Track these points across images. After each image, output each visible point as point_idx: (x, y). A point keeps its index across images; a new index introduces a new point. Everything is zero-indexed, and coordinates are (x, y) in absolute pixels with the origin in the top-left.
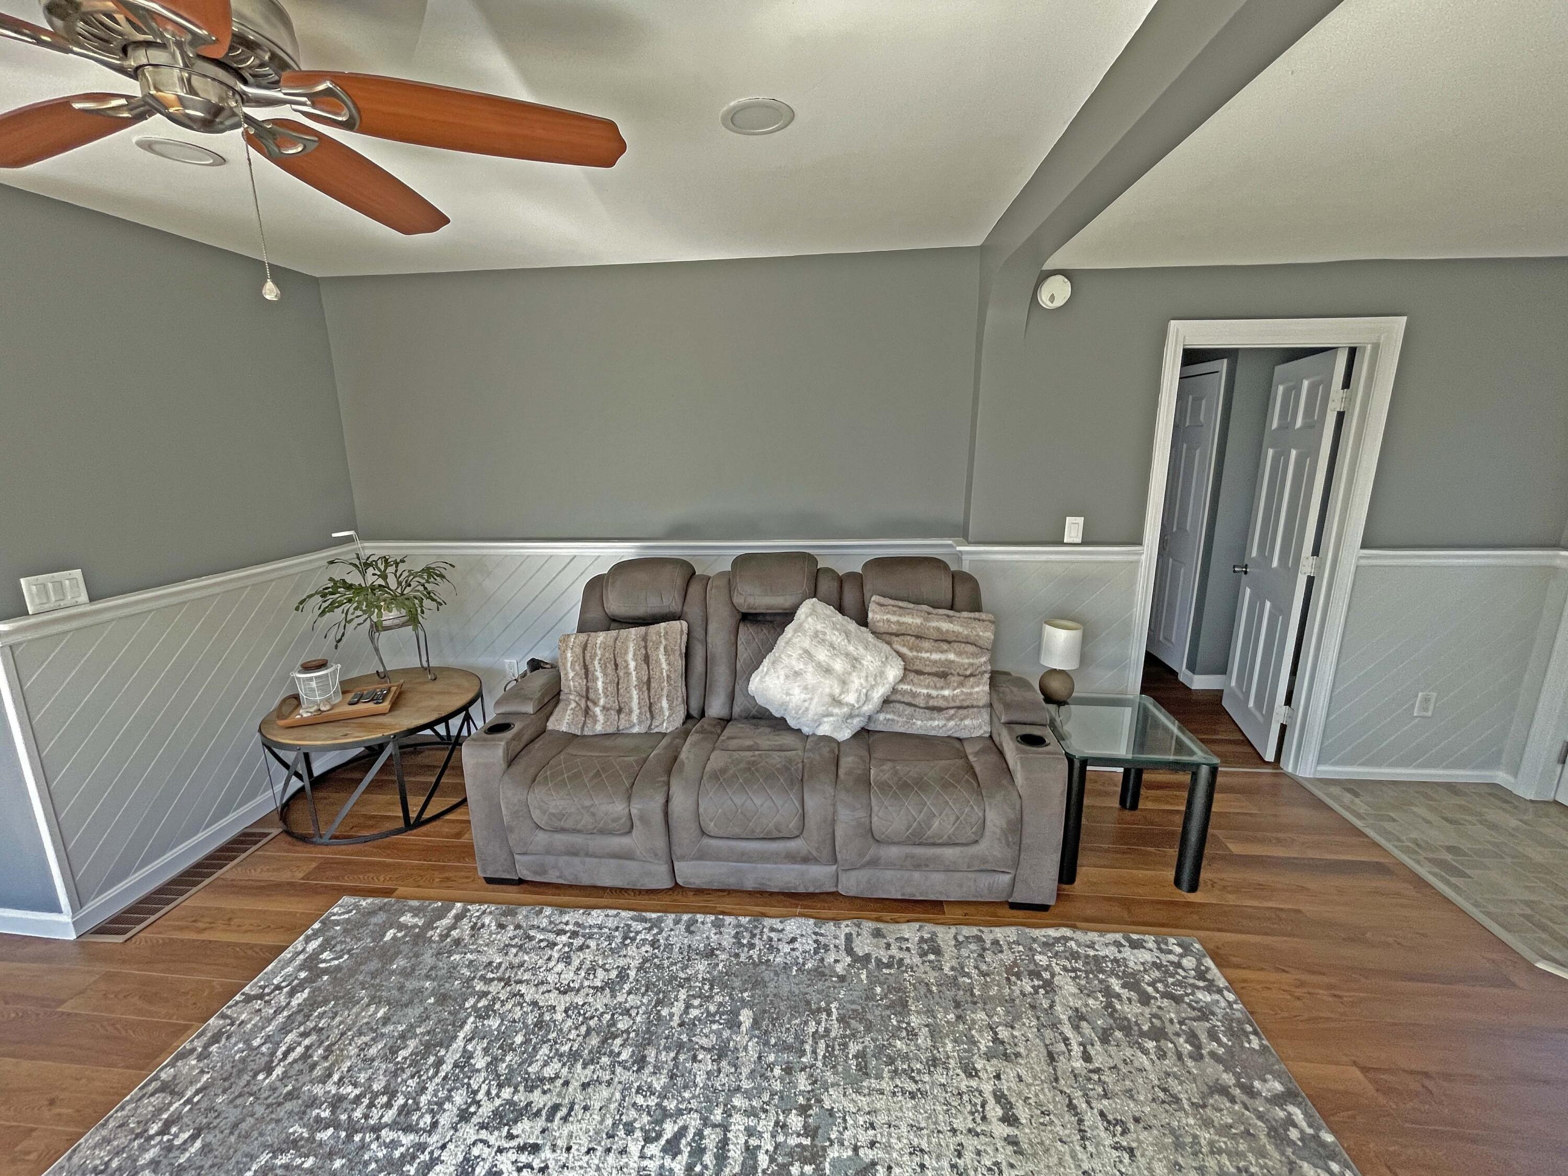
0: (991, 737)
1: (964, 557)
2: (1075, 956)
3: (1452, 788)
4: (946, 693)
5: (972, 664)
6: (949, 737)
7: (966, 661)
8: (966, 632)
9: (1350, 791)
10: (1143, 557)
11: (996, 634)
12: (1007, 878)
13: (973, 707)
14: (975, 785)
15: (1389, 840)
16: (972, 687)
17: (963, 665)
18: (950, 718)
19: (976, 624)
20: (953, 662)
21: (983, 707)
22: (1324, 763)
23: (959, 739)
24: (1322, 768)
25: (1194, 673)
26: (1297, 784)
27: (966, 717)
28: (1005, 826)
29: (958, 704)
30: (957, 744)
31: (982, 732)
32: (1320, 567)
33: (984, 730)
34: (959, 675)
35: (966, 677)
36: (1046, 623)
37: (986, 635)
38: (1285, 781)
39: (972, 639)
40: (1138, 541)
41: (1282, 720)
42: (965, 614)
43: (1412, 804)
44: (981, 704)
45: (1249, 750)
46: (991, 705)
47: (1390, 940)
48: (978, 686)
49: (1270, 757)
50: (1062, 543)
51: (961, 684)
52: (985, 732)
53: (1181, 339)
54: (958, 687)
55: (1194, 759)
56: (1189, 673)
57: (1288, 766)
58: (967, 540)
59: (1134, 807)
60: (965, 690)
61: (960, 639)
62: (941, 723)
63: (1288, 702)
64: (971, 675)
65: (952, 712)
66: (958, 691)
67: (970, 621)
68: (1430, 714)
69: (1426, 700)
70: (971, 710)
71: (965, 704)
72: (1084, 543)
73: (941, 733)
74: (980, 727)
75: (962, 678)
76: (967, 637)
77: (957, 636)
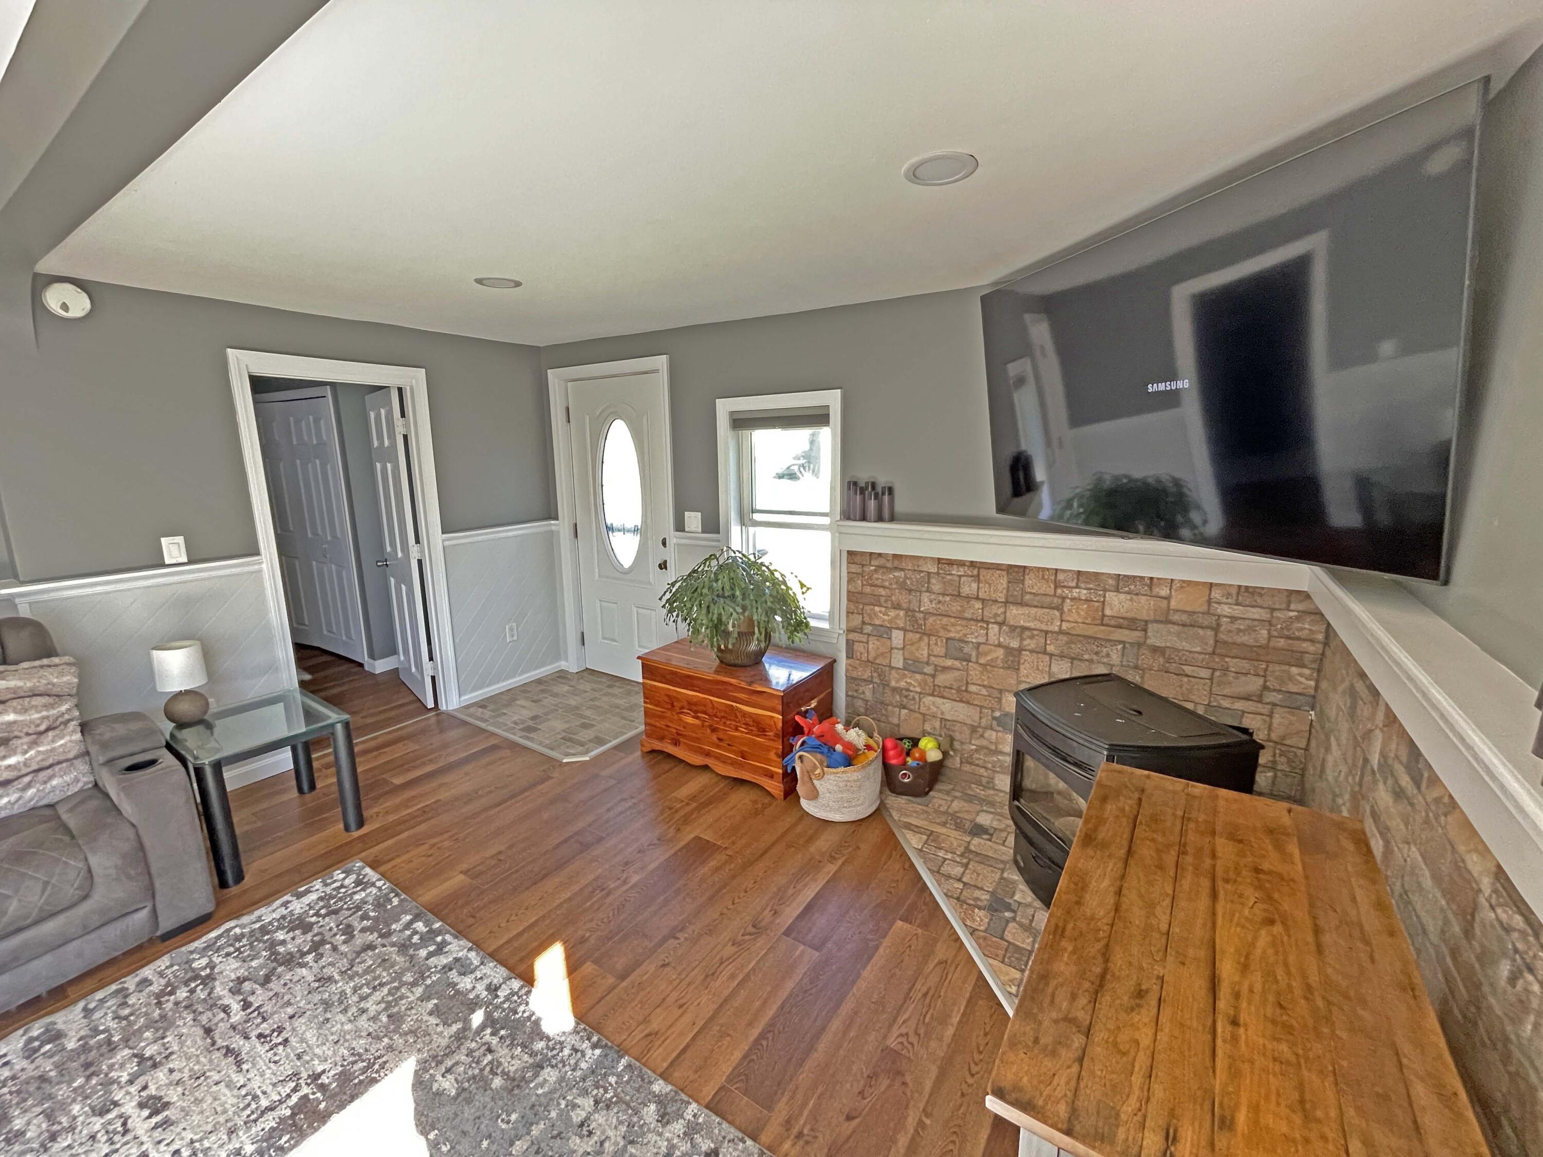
0: (96, 785)
1: (17, 600)
2: (238, 938)
3: (539, 681)
4: (12, 761)
5: (47, 717)
6: (33, 809)
7: (37, 716)
8: (29, 684)
9: (481, 707)
10: (264, 566)
11: (80, 676)
12: (143, 914)
13: (59, 763)
14: (67, 839)
15: (499, 728)
16: (53, 741)
17: (31, 722)
18: (29, 786)
19: (45, 672)
20: (15, 722)
21: (76, 758)
22: (465, 694)
23: (51, 806)
24: (463, 698)
25: (374, 659)
26: (449, 715)
27: (51, 778)
28: (120, 862)
29: (35, 767)
30: (48, 812)
31: (80, 785)
32: (422, 552)
33: (86, 780)
34: (28, 734)
35: (41, 733)
36: (154, 649)
37: (67, 679)
38: (443, 716)
39: (42, 689)
40: (255, 551)
41: (431, 673)
42: (25, 665)
43: (516, 700)
44: (71, 755)
45: (419, 704)
46: (87, 753)
47: (492, 788)
48: (62, 738)
49: (430, 704)
50: (163, 565)
51: (35, 743)
52: (86, 783)
53: (243, 367)
54: (30, 748)
55: (329, 721)
56: (371, 661)
57: (443, 707)
58: (19, 580)
59: (312, 787)
60: (41, 749)
61: (22, 694)
62: (13, 797)
63: (431, 659)
64: (48, 730)
65: (26, 779)
66: (32, 752)
67: (35, 670)
68: (515, 638)
69: (511, 629)
70: (57, 768)
71: (47, 764)
72: (190, 562)
73: (16, 810)
74: (77, 780)
75: (34, 737)
76: (31, 689)
77: (14, 693)
